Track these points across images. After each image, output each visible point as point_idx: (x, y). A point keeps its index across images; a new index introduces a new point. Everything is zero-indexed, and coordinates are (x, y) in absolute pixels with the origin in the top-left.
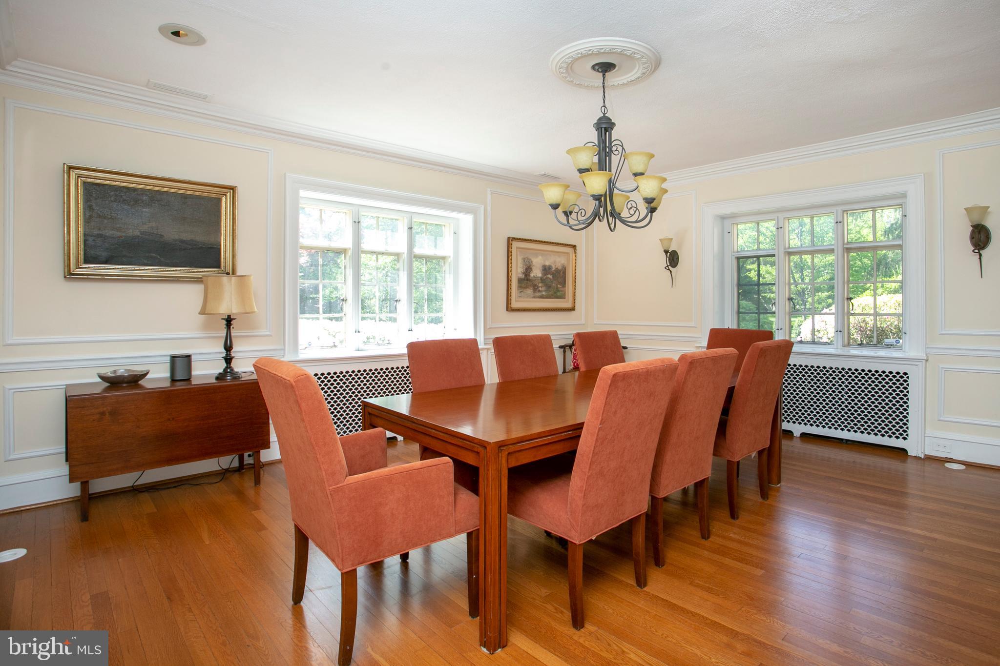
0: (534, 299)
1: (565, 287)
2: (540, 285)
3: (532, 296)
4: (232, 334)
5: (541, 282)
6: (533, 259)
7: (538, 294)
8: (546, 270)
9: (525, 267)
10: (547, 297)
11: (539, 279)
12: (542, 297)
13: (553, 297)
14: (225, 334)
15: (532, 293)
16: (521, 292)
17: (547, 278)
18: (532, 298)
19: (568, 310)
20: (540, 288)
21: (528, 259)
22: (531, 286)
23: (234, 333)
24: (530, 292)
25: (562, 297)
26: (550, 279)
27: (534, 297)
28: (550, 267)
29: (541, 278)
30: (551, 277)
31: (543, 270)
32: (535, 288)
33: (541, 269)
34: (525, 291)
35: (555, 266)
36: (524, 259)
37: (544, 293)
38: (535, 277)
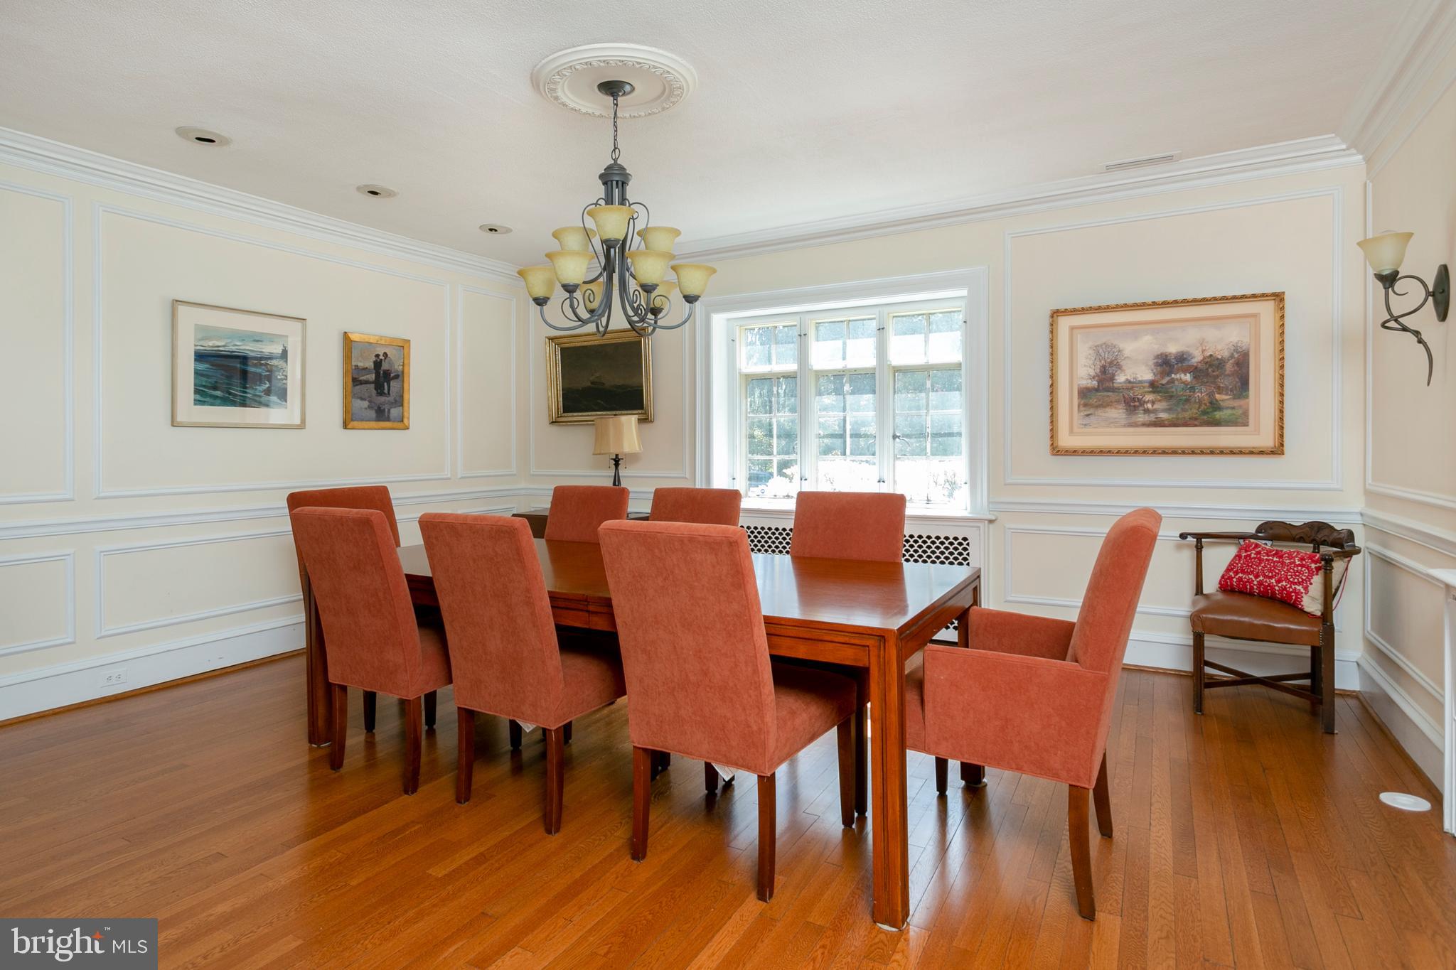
0: (1131, 430)
1: (1247, 397)
2: (1149, 397)
3: (1123, 422)
4: (620, 474)
5: (1153, 392)
6: (1121, 346)
7: (1141, 418)
8: (1166, 364)
9: (1099, 364)
10: (1173, 424)
11: (1147, 384)
12: (1158, 424)
13: (1196, 423)
14: (614, 474)
15: (1124, 416)
16: (1088, 415)
17: (1172, 381)
18: (1125, 426)
19: (1261, 453)
20: (1149, 406)
21: (1107, 346)
22: (1118, 402)
23: (622, 472)
24: (1116, 416)
25: (1240, 420)
26: (1185, 383)
27: (1130, 425)
28: (1182, 358)
29: (1152, 384)
30: (1188, 377)
31: (1157, 364)
32: (1132, 404)
33: (1151, 363)
34: (1100, 412)
35: (1203, 351)
36: (1096, 349)
37: (1163, 415)
38: (1130, 382)
